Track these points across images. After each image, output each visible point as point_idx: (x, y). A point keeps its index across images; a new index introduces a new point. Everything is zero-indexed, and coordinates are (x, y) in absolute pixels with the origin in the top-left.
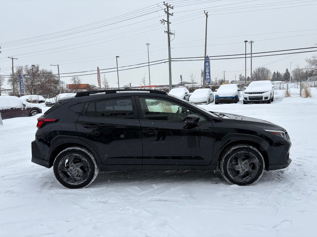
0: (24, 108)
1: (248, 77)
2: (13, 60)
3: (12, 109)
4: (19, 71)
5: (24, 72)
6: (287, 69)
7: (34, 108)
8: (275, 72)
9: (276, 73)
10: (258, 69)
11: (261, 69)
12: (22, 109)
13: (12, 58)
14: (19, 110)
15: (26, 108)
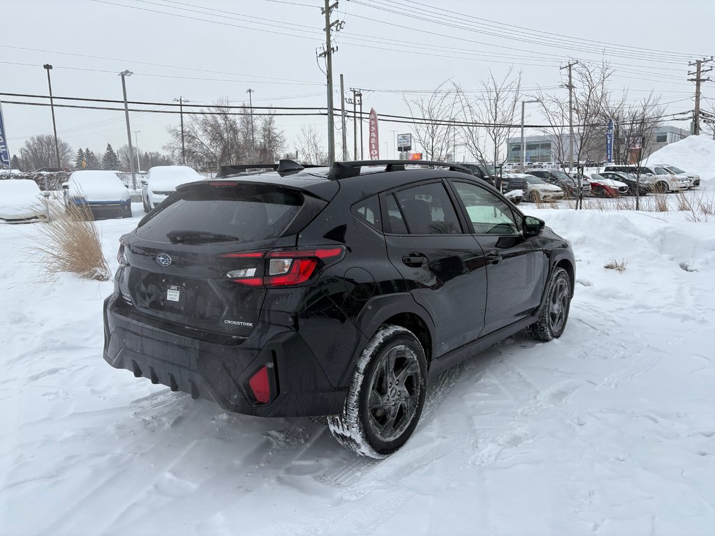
1: (15, 156)
6: (109, 146)
8: (81, 150)
9: (84, 151)
10: (38, 139)
11: (45, 139)
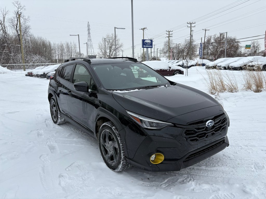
0: (169, 70)
2: (206, 31)
3: (161, 70)
4: (209, 40)
5: (212, 41)
7: (177, 70)
12: (168, 71)
13: (206, 30)
14: (166, 71)
15: (171, 69)
